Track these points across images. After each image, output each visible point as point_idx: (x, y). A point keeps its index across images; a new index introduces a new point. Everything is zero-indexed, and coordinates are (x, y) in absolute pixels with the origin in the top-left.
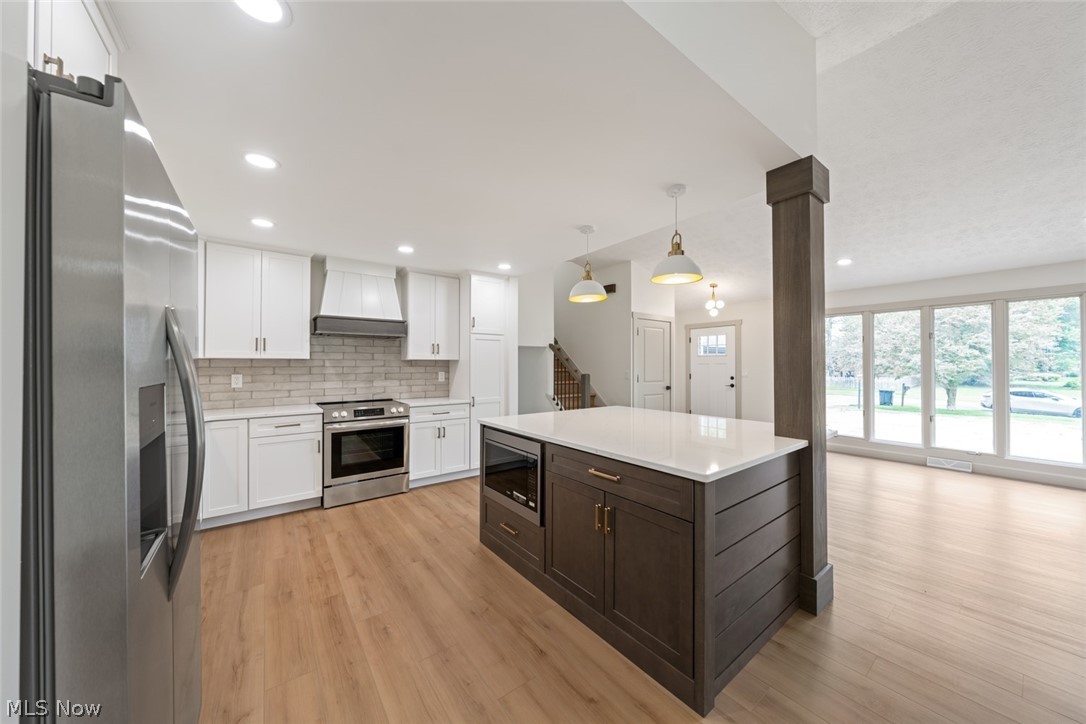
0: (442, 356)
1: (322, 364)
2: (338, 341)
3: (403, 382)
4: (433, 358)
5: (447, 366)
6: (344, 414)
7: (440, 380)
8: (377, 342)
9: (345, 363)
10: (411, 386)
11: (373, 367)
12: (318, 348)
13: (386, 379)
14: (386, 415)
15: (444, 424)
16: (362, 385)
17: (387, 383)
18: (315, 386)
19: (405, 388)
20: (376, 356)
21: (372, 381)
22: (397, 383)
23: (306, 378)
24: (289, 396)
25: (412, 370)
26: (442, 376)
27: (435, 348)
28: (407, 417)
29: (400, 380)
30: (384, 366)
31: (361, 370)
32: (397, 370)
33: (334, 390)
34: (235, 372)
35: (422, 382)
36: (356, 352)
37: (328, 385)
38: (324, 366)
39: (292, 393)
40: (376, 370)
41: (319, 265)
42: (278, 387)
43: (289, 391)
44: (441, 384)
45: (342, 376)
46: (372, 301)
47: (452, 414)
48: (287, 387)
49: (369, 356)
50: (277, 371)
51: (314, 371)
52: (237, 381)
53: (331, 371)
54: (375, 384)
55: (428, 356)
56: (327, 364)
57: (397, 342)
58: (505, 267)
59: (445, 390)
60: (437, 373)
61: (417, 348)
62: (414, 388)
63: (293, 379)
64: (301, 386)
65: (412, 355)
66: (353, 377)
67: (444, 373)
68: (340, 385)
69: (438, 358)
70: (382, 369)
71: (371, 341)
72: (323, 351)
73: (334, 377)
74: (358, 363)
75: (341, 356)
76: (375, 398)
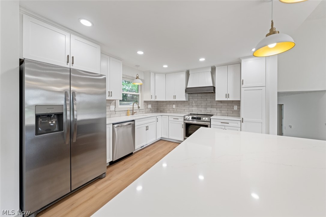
0: (231, 99)
1: (192, 102)
2: (196, 95)
3: (218, 109)
4: (226, 99)
5: (238, 103)
7: (234, 109)
8: (208, 94)
9: (198, 102)
10: (221, 111)
11: (207, 103)
13: (211, 107)
14: (201, 120)
15: (226, 128)
16: (203, 109)
17: (212, 109)
18: (190, 109)
19: (218, 111)
20: (208, 99)
21: (206, 108)
22: (215, 109)
23: (188, 106)
24: (184, 111)
25: (221, 104)
26: (236, 108)
27: (227, 96)
28: (210, 122)
29: (217, 108)
30: (211, 103)
31: (203, 104)
32: (216, 104)
34: (174, 104)
35: (227, 109)
36: (201, 98)
37: (193, 109)
38: (192, 103)
39: (185, 110)
40: (208, 104)
42: (182, 108)
43: (184, 110)
44: (235, 111)
45: (197, 106)
46: (205, 81)
47: (231, 124)
48: (184, 108)
49: (206, 100)
50: (182, 104)
51: (190, 104)
52: (174, 106)
53: (194, 104)
54: (208, 109)
55: (224, 99)
56: (193, 102)
60: (233, 106)
61: (219, 96)
62: (222, 112)
63: (185, 106)
64: (187, 108)
65: (218, 98)
66: (200, 106)
67: (237, 106)
68: (196, 109)
69: (229, 99)
70: (210, 104)
71: (206, 94)
72: (192, 98)
73: (195, 106)
74: (202, 102)
75: (197, 100)
76: (208, 114)
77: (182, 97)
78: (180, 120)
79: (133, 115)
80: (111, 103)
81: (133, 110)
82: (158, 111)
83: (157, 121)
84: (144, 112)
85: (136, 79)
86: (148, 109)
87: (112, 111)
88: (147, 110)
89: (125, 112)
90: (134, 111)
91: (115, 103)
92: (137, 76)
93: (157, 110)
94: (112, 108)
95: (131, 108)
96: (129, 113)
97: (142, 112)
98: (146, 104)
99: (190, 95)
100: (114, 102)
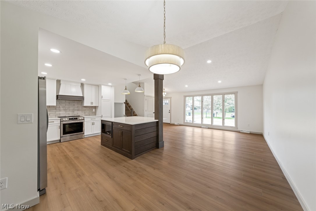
0: (94, 105)
1: (59, 107)
2: (64, 101)
3: (83, 112)
4: (91, 105)
5: (95, 107)
6: (66, 119)
8: (75, 101)
9: (66, 107)
10: (85, 113)
12: (58, 103)
13: (78, 111)
14: (78, 119)
15: (94, 122)
16: (71, 112)
18: (57, 113)
19: (83, 113)
20: (75, 105)
21: (74, 111)
22: (81, 112)
26: (94, 110)
27: (92, 103)
28: (84, 120)
29: (82, 111)
30: (77, 107)
31: (71, 109)
32: (81, 108)
33: (63, 113)
35: (88, 112)
36: (69, 104)
37: (61, 112)
38: (60, 107)
40: (75, 108)
41: (59, 82)
44: (94, 112)
45: (65, 110)
46: (74, 91)
47: (96, 119)
49: (73, 105)
51: (57, 109)
53: (62, 109)
54: (75, 112)
56: (61, 107)
57: (81, 102)
58: (110, 84)
59: (95, 114)
60: (93, 109)
61: (86, 103)
62: (86, 113)
63: (51, 111)
64: (53, 112)
65: (85, 105)
66: (68, 110)
68: (65, 112)
70: (77, 108)
71: (74, 101)
72: (60, 104)
73: (63, 110)
74: (70, 107)
75: (65, 105)
76: (75, 116)
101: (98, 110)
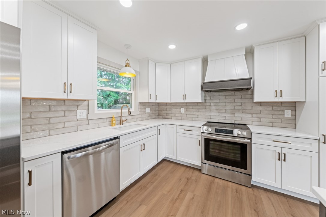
0: (285, 98)
3: (254, 115)
4: (276, 100)
5: (293, 106)
6: (210, 129)
7: (286, 116)
9: (220, 104)
10: (260, 118)
11: (234, 106)
15: (284, 151)
16: (229, 115)
17: (243, 115)
18: (207, 114)
19: (255, 119)
20: (236, 100)
22: (250, 116)
23: (204, 110)
24: (198, 118)
25: (261, 108)
26: (288, 113)
27: (278, 94)
28: (250, 139)
29: (252, 114)
30: (241, 106)
31: (228, 108)
32: (250, 108)
33: (215, 117)
34: (182, 107)
35: (270, 116)
36: (225, 98)
37: (212, 114)
38: (210, 105)
40: (236, 108)
42: (194, 113)
43: (198, 115)
44: (287, 119)
45: (218, 110)
47: (293, 145)
48: (197, 113)
50: (194, 107)
51: (207, 107)
52: (182, 110)
53: (214, 108)
54: (236, 115)
55: (272, 98)
56: (212, 104)
57: (249, 92)
59: (293, 124)
60: (283, 111)
62: (262, 120)
63: (200, 110)
64: (202, 113)
65: (257, 98)
67: (290, 111)
68: (218, 114)
69: (281, 100)
70: (240, 108)
71: (233, 93)
72: (210, 99)
73: (215, 111)
74: (227, 104)
75: (218, 101)
77: (197, 96)
78: (194, 132)
79: (120, 124)
80: (78, 106)
81: (121, 117)
82: (160, 117)
83: (158, 133)
84: (140, 119)
85: (126, 66)
86: (145, 114)
87: (82, 120)
88: (144, 116)
89: (108, 120)
90: (124, 119)
91: (88, 105)
92: (127, 62)
93: (158, 115)
94: (81, 114)
95: (117, 113)
96: (114, 122)
97: (137, 118)
98: (142, 107)
99: (207, 94)
100: (86, 103)
101: (304, 116)
